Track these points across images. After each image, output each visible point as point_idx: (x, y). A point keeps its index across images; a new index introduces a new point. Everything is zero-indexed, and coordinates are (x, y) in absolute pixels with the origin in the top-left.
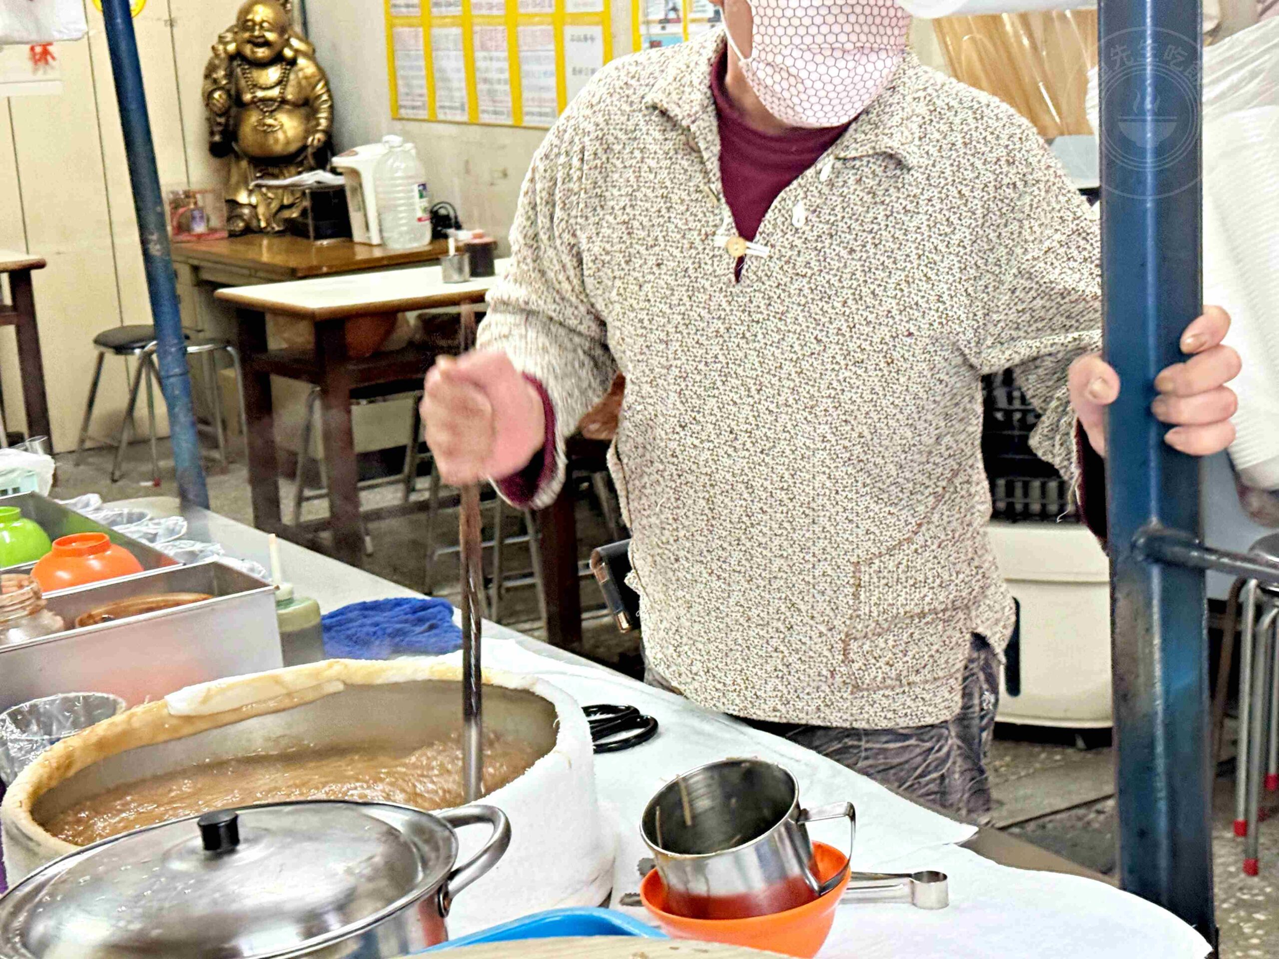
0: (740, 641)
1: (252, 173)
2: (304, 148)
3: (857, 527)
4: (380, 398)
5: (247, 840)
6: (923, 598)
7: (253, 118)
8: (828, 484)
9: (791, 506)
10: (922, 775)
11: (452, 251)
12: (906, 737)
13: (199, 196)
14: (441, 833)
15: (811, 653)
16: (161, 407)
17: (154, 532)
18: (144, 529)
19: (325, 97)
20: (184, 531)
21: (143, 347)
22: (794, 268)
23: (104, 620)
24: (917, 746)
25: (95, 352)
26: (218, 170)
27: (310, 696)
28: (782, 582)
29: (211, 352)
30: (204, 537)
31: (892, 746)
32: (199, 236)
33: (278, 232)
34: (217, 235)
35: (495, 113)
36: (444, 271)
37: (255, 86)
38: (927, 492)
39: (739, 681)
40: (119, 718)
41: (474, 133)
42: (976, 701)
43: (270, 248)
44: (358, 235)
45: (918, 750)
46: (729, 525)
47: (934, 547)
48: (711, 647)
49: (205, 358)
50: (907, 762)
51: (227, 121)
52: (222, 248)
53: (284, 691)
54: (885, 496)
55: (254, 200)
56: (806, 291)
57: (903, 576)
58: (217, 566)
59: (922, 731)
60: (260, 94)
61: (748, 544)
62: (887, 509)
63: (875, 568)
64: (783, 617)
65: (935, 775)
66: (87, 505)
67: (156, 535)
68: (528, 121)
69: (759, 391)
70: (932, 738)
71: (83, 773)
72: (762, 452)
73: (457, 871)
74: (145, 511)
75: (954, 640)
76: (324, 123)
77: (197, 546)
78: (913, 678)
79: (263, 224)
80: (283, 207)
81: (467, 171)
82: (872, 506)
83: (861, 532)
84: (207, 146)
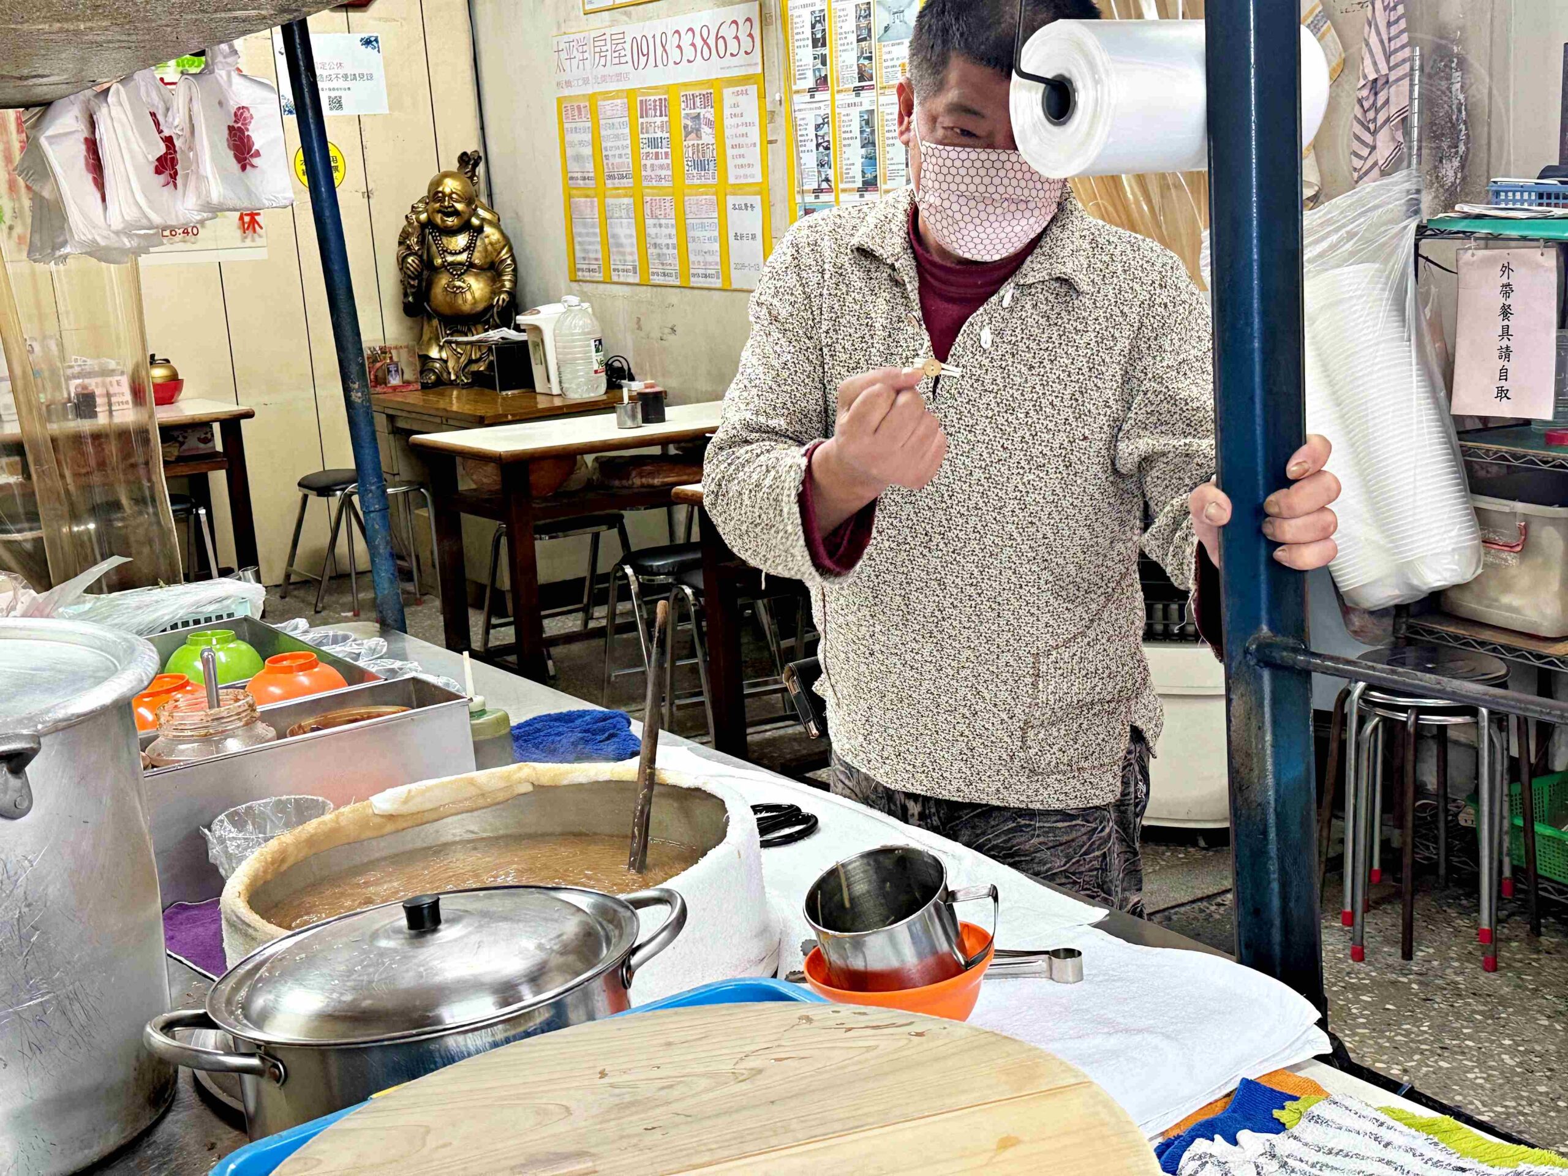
0: (930, 726)
1: (441, 330)
2: (490, 307)
3: (1038, 620)
4: (560, 534)
5: (447, 921)
6: (1093, 688)
7: (443, 280)
8: (1013, 579)
9: (978, 600)
10: (1086, 853)
11: (626, 400)
12: (1072, 817)
13: (394, 352)
14: (624, 913)
15: (993, 738)
16: (360, 545)
17: (357, 651)
18: (348, 649)
19: (509, 262)
20: (385, 650)
21: (343, 490)
22: (982, 385)
23: (313, 730)
24: (1083, 826)
25: (299, 494)
26: (411, 328)
27: (501, 797)
28: (969, 671)
29: (406, 493)
30: (403, 657)
31: (1060, 825)
32: (395, 388)
33: (467, 384)
34: (411, 388)
35: (664, 275)
36: (619, 418)
37: (445, 251)
38: (1099, 592)
39: (928, 763)
40: (328, 817)
41: (645, 293)
42: (1132, 789)
43: (458, 398)
44: (539, 387)
45: (1083, 830)
46: (922, 619)
47: (1104, 641)
48: (903, 731)
49: (401, 499)
50: (1073, 840)
51: (420, 283)
52: (414, 398)
53: (479, 792)
54: (1064, 593)
55: (444, 355)
56: (993, 405)
57: (1076, 667)
58: (415, 680)
59: (1087, 813)
60: (450, 259)
61: (939, 636)
62: (1065, 605)
63: (1052, 658)
64: (969, 703)
65: (1097, 853)
66: (296, 628)
67: (359, 655)
68: (695, 282)
69: (951, 497)
70: (1095, 819)
71: (297, 865)
72: (953, 552)
73: (639, 947)
74: (349, 633)
75: (1117, 731)
76: (508, 284)
77: (397, 664)
78: (1082, 764)
79: (453, 377)
80: (471, 362)
81: (640, 328)
82: (1052, 601)
83: (1041, 625)
84: (401, 306)
